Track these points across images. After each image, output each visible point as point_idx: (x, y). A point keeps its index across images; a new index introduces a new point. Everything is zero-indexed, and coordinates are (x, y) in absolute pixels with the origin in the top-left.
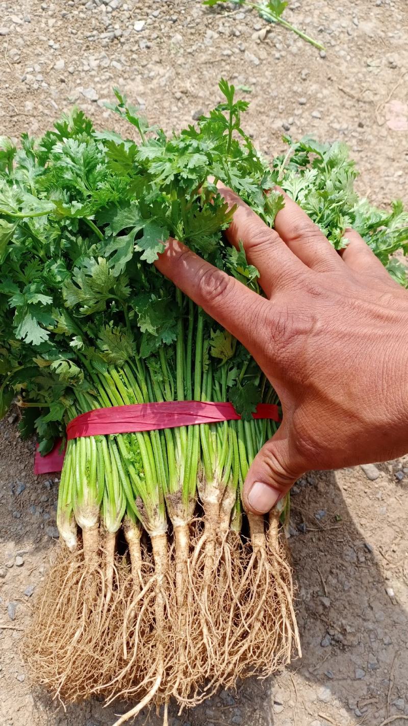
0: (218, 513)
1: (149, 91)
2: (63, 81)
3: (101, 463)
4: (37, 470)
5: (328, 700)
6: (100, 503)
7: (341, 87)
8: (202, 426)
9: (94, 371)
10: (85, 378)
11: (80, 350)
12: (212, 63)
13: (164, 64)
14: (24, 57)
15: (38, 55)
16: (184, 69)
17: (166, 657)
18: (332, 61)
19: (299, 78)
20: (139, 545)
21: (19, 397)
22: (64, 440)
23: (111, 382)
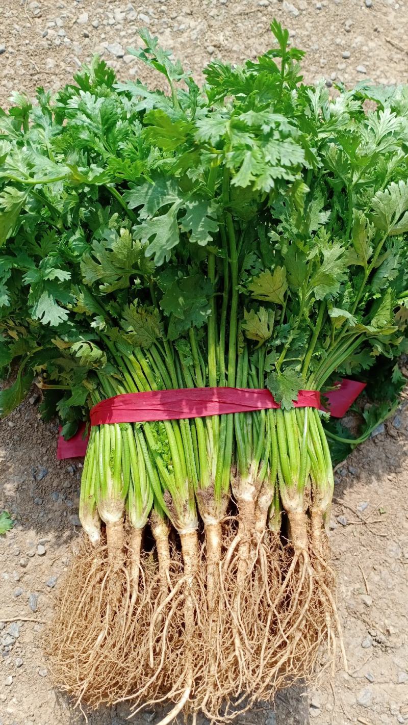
0: (253, 512)
1: (179, 46)
2: (86, 36)
3: (127, 453)
4: (60, 456)
5: (368, 704)
6: (125, 496)
7: (388, 39)
8: (237, 415)
9: (119, 354)
10: (109, 360)
11: (102, 330)
12: (247, 14)
13: (195, 16)
14: (45, 10)
15: (60, 8)
16: (216, 20)
17: (195, 666)
18: (380, 10)
19: (343, 30)
20: (166, 542)
21: (40, 378)
22: (87, 425)
23: (137, 365)
